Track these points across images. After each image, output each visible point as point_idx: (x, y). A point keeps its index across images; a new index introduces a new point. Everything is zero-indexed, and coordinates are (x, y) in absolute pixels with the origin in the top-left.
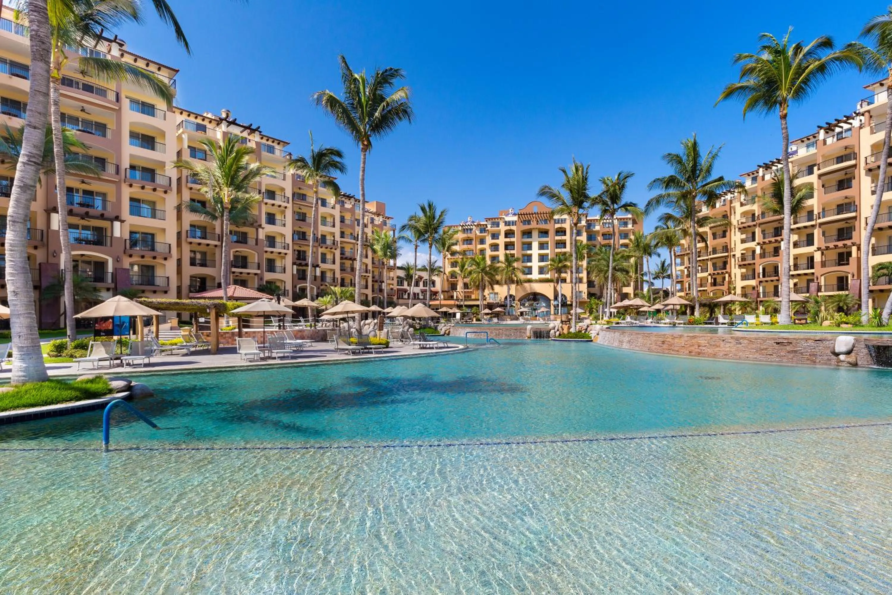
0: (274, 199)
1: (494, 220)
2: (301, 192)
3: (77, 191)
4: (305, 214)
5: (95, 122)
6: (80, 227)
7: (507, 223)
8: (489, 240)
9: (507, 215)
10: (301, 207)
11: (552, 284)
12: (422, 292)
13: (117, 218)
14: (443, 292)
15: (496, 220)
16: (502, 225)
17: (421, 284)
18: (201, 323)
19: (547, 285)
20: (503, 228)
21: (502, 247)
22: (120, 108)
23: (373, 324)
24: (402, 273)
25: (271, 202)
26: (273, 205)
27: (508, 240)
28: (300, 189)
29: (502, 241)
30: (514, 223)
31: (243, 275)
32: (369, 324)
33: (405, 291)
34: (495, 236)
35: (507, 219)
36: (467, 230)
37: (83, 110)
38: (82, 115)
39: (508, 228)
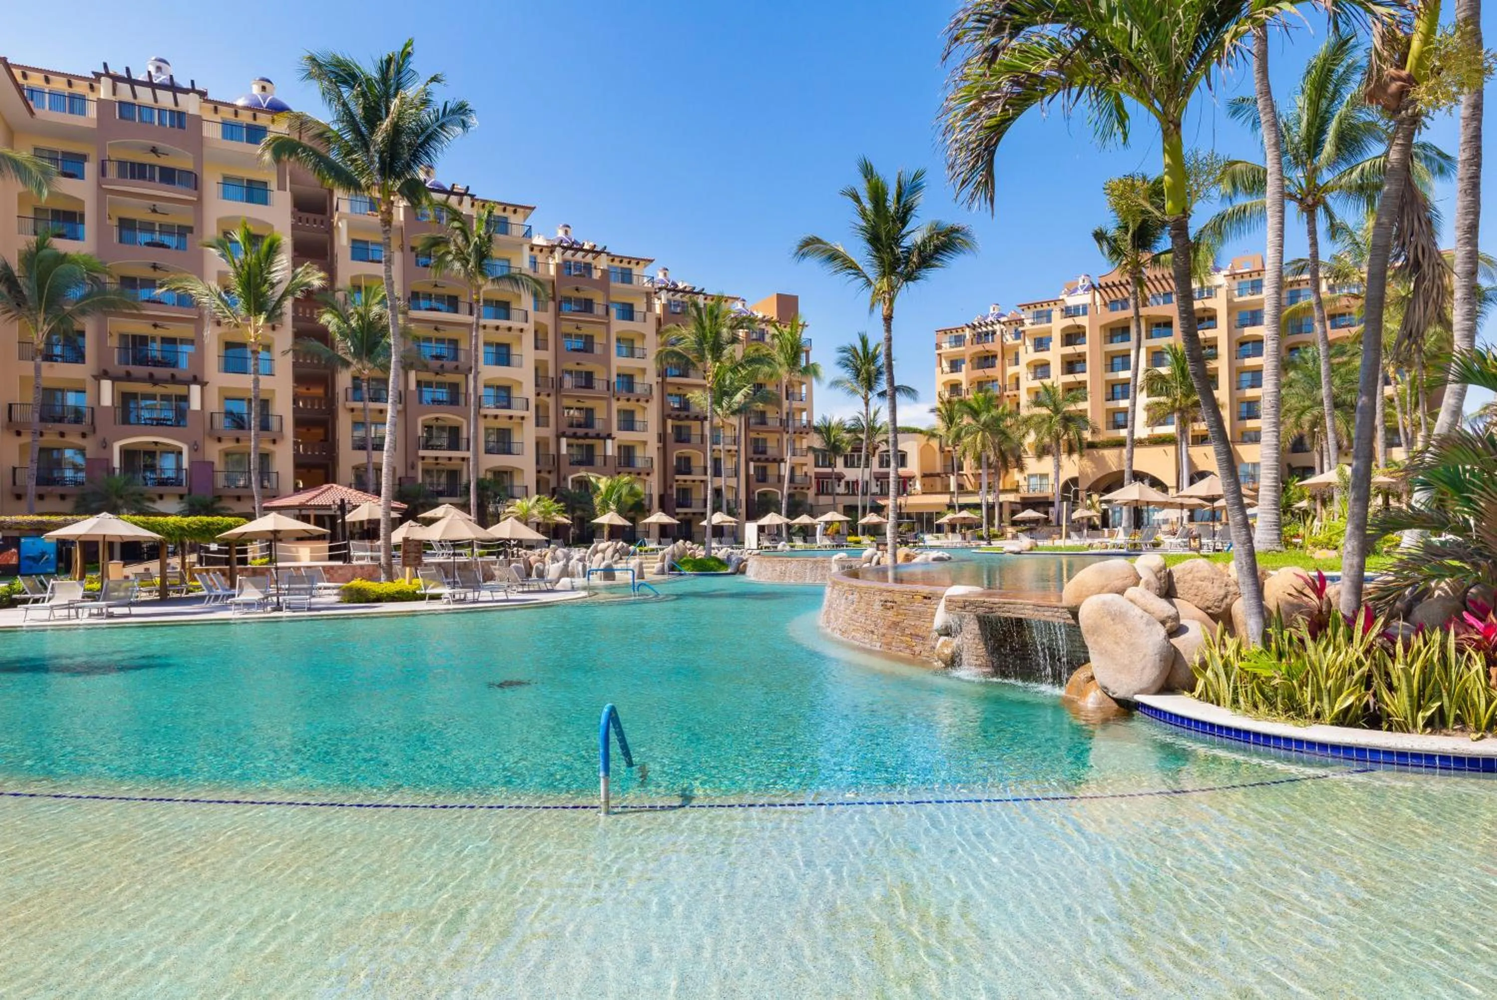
0: (508, 318)
1: (1039, 308)
2: (582, 295)
3: (153, 339)
4: (592, 337)
5: (179, 226)
6: (158, 398)
7: (1069, 312)
8: (1028, 354)
9: (1072, 292)
10: (580, 325)
11: (1171, 449)
12: (877, 479)
13: (195, 380)
14: (924, 476)
15: (1046, 307)
16: (1056, 314)
17: (875, 461)
18: (214, 552)
19: (1158, 450)
20: (1058, 324)
21: (1056, 368)
22: (200, 199)
23: (610, 552)
24: (817, 442)
25: (504, 323)
26: (510, 329)
27: (1069, 350)
28: (577, 289)
29: (1055, 354)
30: (1084, 310)
31: (453, 462)
32: (603, 551)
33: (840, 477)
34: (1041, 344)
35: (1071, 301)
36: (987, 334)
37: (154, 211)
38: (156, 218)
39: (1069, 322)
